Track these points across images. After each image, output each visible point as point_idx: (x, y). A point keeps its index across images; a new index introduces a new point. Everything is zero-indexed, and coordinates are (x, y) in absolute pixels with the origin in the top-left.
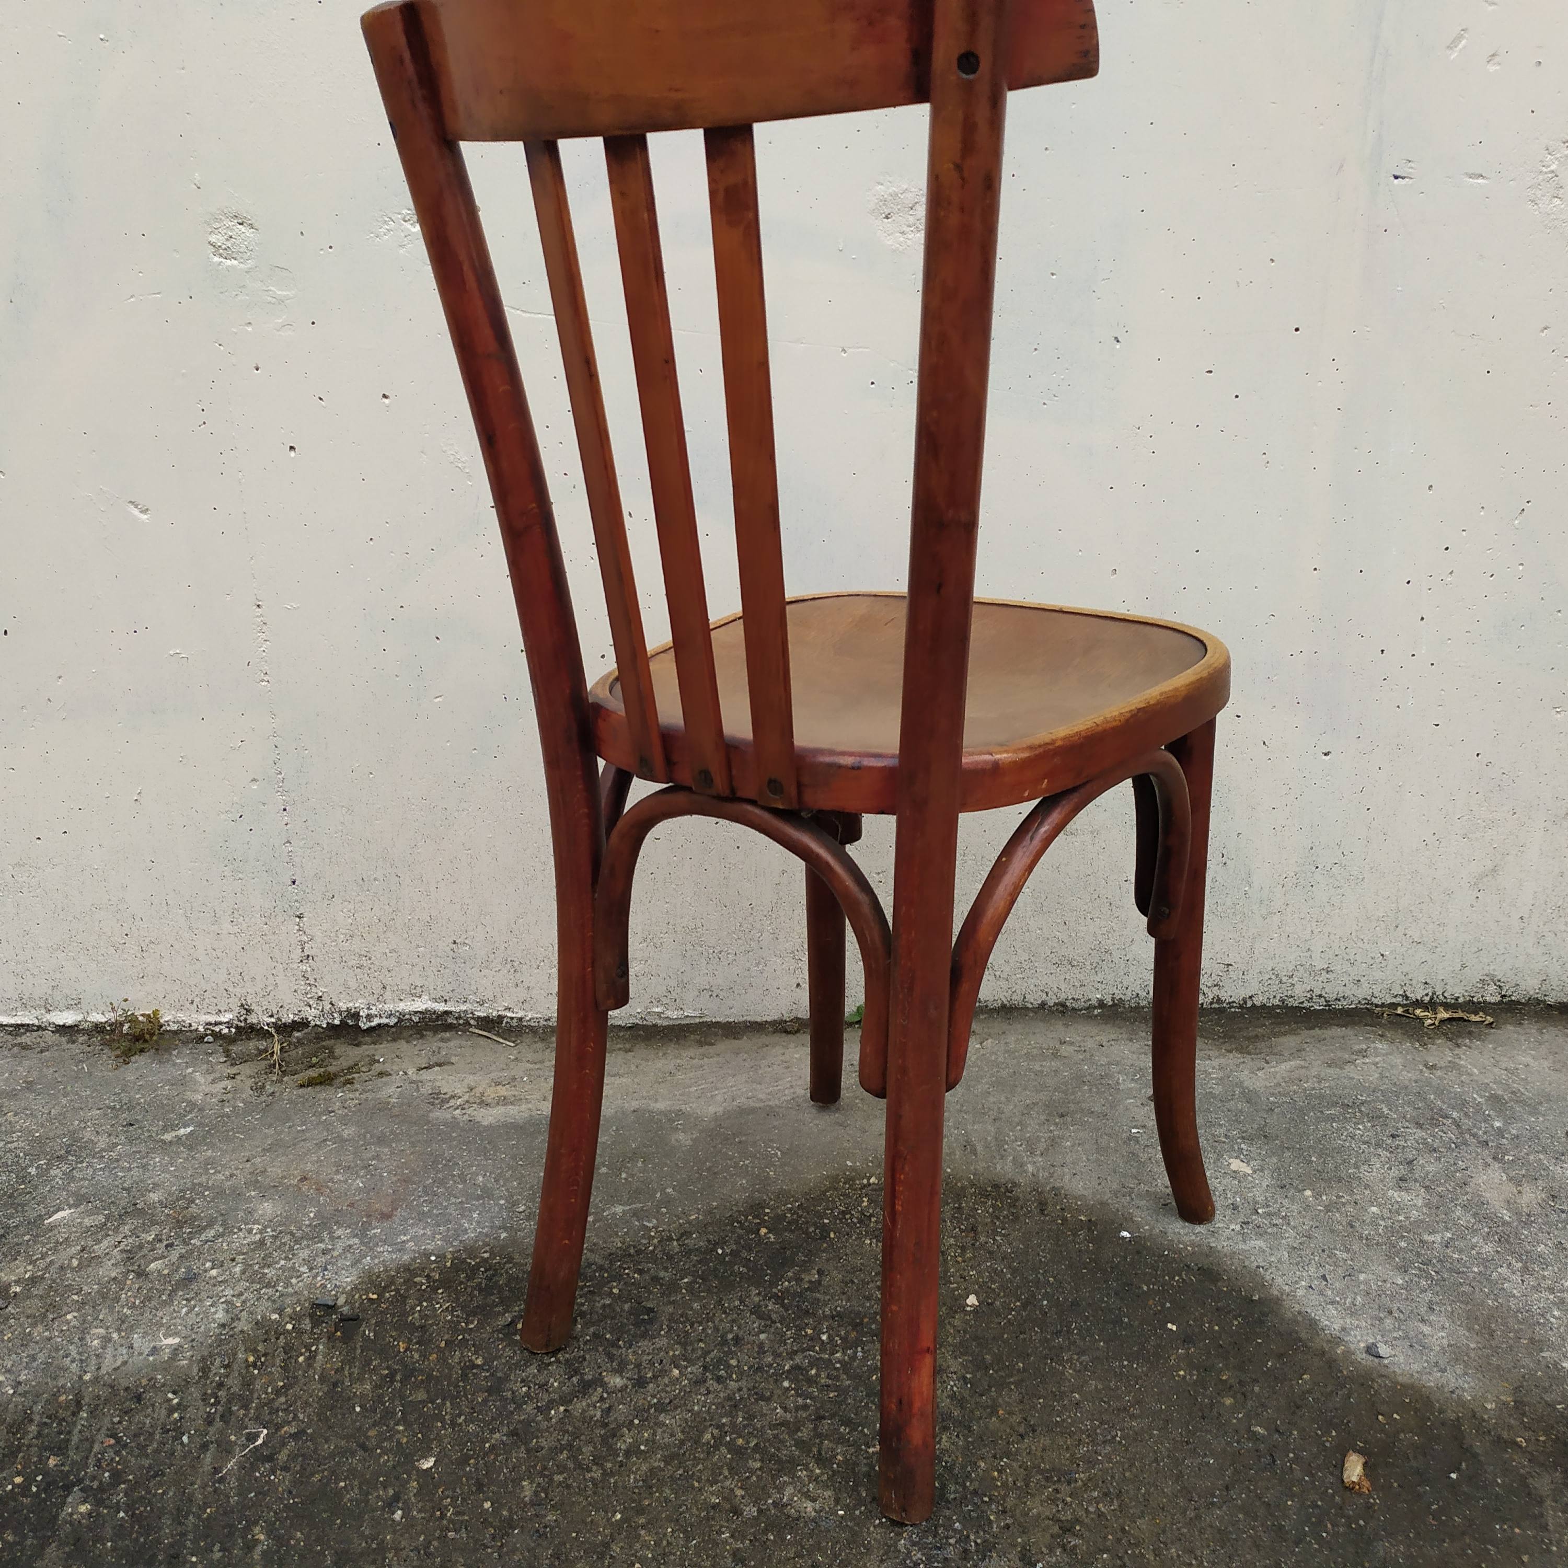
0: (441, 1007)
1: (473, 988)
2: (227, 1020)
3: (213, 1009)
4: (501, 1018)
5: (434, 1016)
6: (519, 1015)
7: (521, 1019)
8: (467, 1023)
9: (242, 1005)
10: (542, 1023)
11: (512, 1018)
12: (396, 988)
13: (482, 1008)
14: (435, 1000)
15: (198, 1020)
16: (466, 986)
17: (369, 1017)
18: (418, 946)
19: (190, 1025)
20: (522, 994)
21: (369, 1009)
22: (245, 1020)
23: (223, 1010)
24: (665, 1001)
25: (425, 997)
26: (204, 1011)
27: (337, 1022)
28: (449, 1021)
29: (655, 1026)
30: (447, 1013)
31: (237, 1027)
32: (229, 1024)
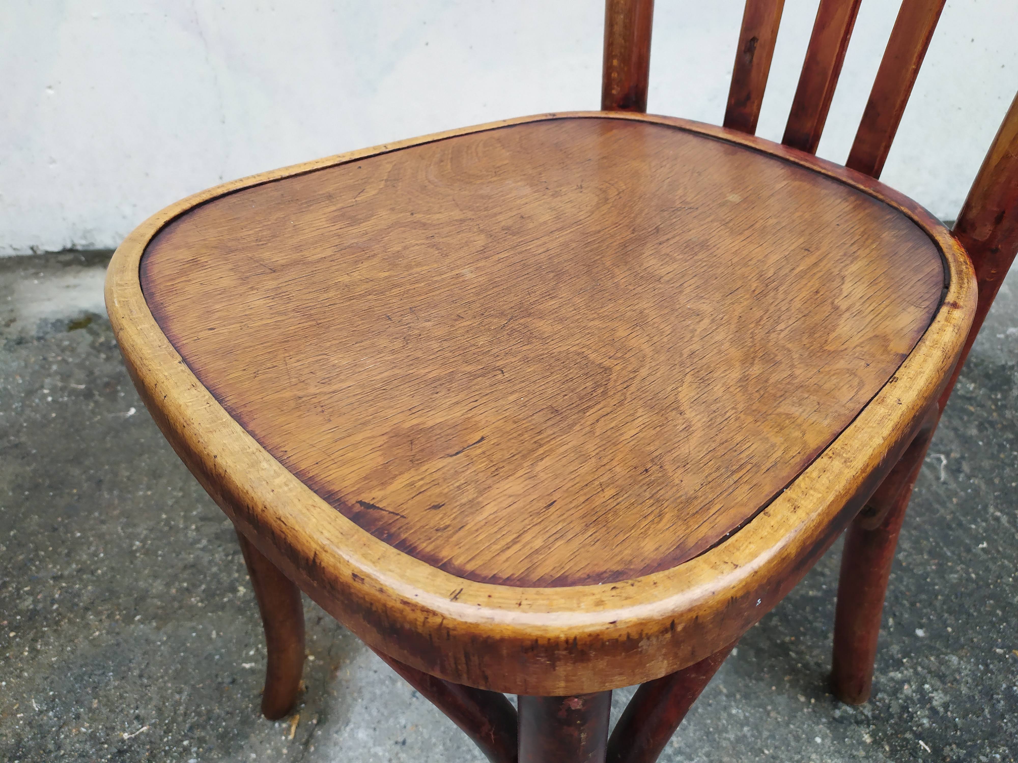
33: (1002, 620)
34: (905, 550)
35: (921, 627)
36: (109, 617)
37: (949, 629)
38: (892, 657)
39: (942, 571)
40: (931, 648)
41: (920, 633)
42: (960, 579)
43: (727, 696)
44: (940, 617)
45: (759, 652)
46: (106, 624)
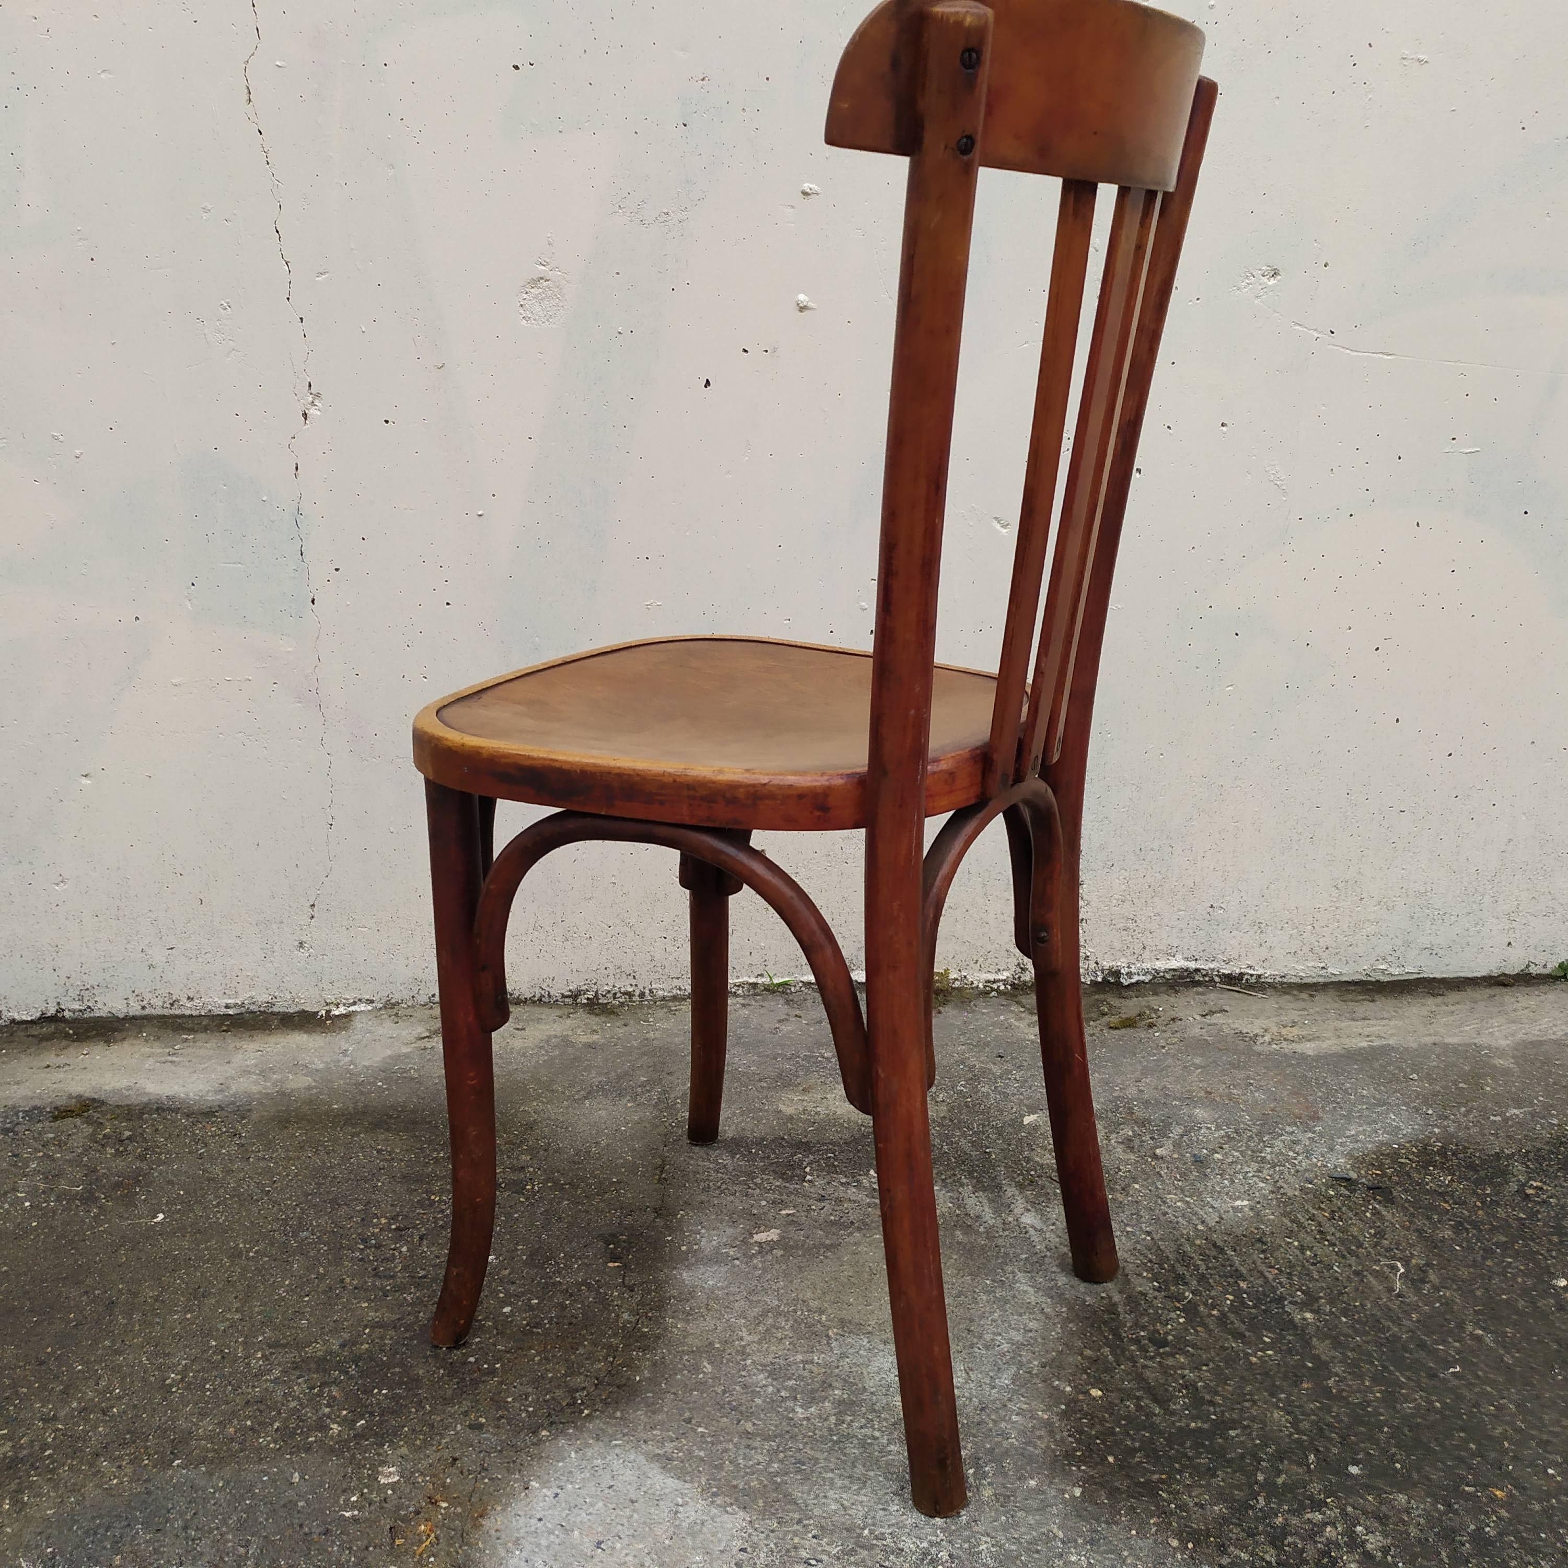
0: (1192, 965)
1: (1222, 948)
2: (1004, 978)
3: (993, 968)
4: (1242, 975)
5: (1186, 974)
6: (1259, 973)
7: (1259, 976)
8: (1212, 980)
9: (1019, 964)
10: (1278, 979)
11: (1252, 975)
12: (1154, 948)
13: (1227, 966)
14: (1187, 959)
15: (979, 978)
16: (1216, 946)
17: (1130, 975)
18: (1180, 910)
19: (972, 983)
20: (1264, 953)
21: (1129, 967)
22: (1020, 977)
23: (1002, 969)
24: (1389, 959)
25: (1179, 956)
26: (986, 970)
27: (1100, 979)
28: (1197, 978)
29: (1378, 981)
30: (1197, 970)
31: (1013, 985)
32: (1005, 982)
33: (1473, 1455)
34: (1337, 1375)
35: (1356, 1463)
36: (131, 1462)
37: (1398, 1466)
38: (1311, 1498)
39: (1390, 1399)
40: (1369, 1488)
41: (1354, 1470)
42: (1418, 1408)
43: (1063, 1542)
44: (1384, 1451)
45: (1113, 1493)
46: (129, 1470)
